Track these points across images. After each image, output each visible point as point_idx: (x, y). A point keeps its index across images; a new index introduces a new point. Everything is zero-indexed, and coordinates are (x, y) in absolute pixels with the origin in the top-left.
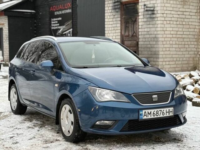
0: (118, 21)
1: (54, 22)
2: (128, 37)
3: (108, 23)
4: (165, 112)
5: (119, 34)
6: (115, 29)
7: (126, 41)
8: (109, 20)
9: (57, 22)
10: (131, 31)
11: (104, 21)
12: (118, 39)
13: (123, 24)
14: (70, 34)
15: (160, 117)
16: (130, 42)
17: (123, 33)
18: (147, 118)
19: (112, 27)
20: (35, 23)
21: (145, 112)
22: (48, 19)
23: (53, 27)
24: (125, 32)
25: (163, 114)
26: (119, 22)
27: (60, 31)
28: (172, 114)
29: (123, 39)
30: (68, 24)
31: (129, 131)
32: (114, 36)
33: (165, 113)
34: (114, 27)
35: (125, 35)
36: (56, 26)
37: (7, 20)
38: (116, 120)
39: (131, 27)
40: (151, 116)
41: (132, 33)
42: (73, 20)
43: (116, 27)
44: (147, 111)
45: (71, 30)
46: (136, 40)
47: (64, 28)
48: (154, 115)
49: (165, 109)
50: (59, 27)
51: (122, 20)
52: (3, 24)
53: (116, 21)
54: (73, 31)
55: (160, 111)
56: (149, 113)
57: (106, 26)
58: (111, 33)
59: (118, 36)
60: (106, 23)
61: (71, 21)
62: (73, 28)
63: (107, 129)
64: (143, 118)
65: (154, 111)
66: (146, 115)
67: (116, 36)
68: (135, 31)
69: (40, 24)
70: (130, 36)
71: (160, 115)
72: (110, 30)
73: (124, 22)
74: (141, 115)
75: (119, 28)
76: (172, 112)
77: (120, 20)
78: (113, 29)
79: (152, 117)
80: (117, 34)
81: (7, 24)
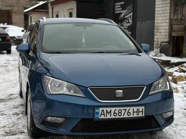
0: (168, 3)
1: (118, 7)
2: (176, 21)
3: (158, 6)
4: (131, 111)
5: (168, 18)
6: (165, 12)
7: (174, 24)
8: (160, 3)
9: (120, 6)
10: (180, 15)
11: (155, 4)
12: (167, 23)
13: (173, 8)
14: (130, 17)
15: (124, 117)
16: (178, 26)
17: (172, 17)
18: (106, 117)
19: (161, 11)
20: (102, 8)
21: (103, 110)
22: (112, 4)
23: (117, 11)
24: (174, 15)
25: (129, 114)
26: (169, 5)
27: (122, 15)
28: (142, 114)
29: (172, 23)
30: (129, 8)
31: (82, 132)
32: (163, 19)
33: (132, 113)
34: (163, 10)
35: (174, 19)
36: (119, 11)
37: (76, 5)
38: (66, 118)
39: (180, 10)
40: (111, 116)
41: (180, 16)
42: (133, 4)
43: (166, 10)
44: (105, 109)
45: (132, 14)
46: (184, 24)
47: (126, 13)
48: (115, 114)
49: (132, 108)
50: (121, 11)
51: (172, 2)
52: (73, 9)
53: (166, 3)
54: (133, 15)
55: (123, 110)
56: (109, 112)
57: (156, 9)
58: (161, 16)
59: (167, 19)
60: (156, 6)
61: (132, 5)
62: (133, 12)
63: (57, 127)
64: (100, 118)
65: (116, 110)
66: (104, 114)
67: (165, 20)
68: (184, 15)
69: (106, 9)
70: (179, 19)
71: (124, 116)
72: (159, 14)
73: (174, 5)
74: (96, 113)
75: (169, 11)
76: (142, 112)
77: (170, 3)
78: (162, 12)
79: (113, 117)
80: (166, 18)
81: (76, 8)
